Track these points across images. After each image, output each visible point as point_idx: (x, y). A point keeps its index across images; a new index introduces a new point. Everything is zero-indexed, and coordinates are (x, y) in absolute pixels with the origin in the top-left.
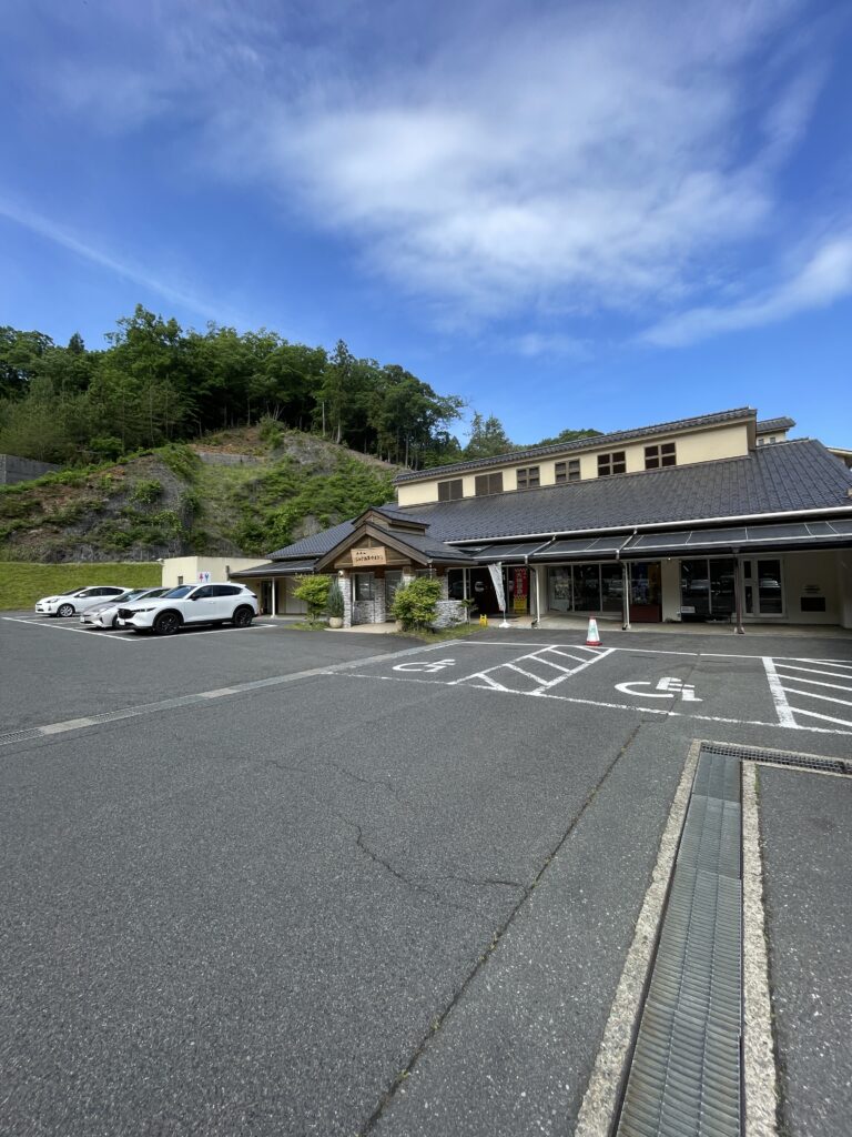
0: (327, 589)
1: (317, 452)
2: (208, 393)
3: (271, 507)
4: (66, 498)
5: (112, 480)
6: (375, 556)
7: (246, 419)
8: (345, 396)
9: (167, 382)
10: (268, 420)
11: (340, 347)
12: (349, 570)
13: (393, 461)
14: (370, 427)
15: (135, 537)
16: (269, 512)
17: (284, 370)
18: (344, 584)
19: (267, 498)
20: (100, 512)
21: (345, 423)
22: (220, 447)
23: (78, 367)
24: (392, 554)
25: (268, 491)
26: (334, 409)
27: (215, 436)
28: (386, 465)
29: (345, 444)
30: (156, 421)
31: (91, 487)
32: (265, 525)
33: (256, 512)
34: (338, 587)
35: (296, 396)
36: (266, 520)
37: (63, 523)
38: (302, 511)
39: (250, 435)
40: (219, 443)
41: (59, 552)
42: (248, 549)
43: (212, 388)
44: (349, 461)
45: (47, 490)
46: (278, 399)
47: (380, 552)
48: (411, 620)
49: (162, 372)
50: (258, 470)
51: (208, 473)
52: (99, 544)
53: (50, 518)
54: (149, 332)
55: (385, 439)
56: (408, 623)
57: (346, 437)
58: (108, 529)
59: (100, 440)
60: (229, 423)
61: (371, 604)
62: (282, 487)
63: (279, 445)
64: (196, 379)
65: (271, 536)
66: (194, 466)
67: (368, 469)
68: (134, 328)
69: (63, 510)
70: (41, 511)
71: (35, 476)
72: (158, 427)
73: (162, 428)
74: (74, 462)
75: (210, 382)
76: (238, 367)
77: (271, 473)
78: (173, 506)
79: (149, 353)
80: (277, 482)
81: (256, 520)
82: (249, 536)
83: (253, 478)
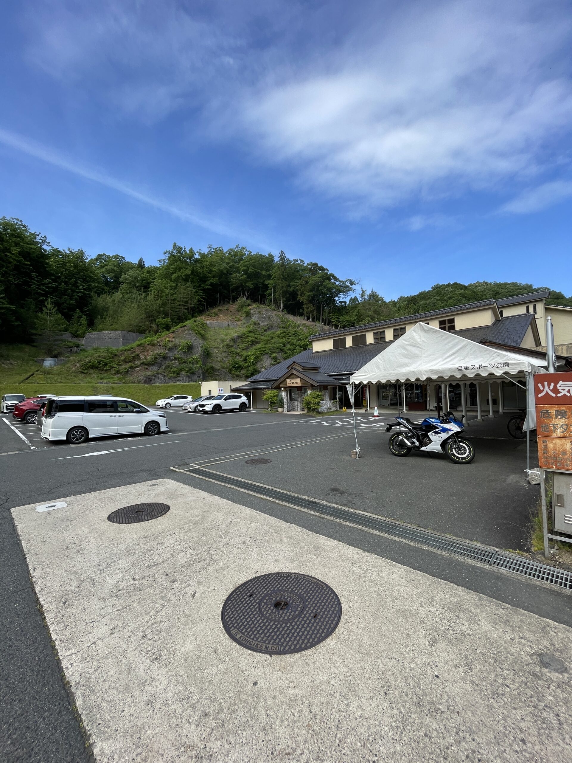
0: (277, 396)
1: (269, 318)
2: (210, 287)
3: (245, 351)
4: (149, 351)
5: (169, 341)
6: (296, 382)
7: (229, 299)
8: (285, 284)
9: (189, 284)
10: (242, 300)
11: (282, 255)
12: (286, 388)
13: (313, 321)
14: (299, 301)
15: (181, 370)
16: (244, 353)
17: (250, 270)
18: (283, 394)
19: (243, 346)
20: (165, 358)
21: (285, 299)
22: (217, 317)
23: (143, 277)
24: (303, 381)
25: (243, 342)
26: (279, 291)
27: (214, 311)
28: (309, 323)
29: (285, 311)
30: (185, 306)
31: (160, 345)
32: (242, 361)
33: (238, 354)
34: (281, 395)
35: (256, 284)
36: (243, 358)
37: (149, 364)
38: (262, 352)
39: (232, 308)
40: (216, 315)
41: (150, 378)
42: (234, 374)
43: (212, 284)
44: (287, 322)
45: (141, 348)
46: (247, 286)
47: (298, 380)
48: (310, 408)
49: (186, 279)
50: (237, 330)
51: (212, 333)
52: (165, 374)
53: (144, 362)
54: (179, 256)
55: (308, 308)
56: (309, 409)
57: (285, 307)
58: (169, 366)
59: (161, 320)
60: (220, 303)
61: (296, 403)
62: (251, 339)
63: (248, 314)
64: (203, 279)
65: (246, 368)
66: (205, 330)
67: (299, 326)
68: (172, 255)
69: (149, 358)
70: (139, 359)
71: (134, 341)
72: (186, 309)
73: (187, 309)
74: (149, 332)
75: (211, 281)
76: (225, 271)
77: (244, 332)
78: (197, 354)
79: (180, 269)
80: (248, 336)
81: (239, 359)
82: (234, 367)
83: (235, 335)
